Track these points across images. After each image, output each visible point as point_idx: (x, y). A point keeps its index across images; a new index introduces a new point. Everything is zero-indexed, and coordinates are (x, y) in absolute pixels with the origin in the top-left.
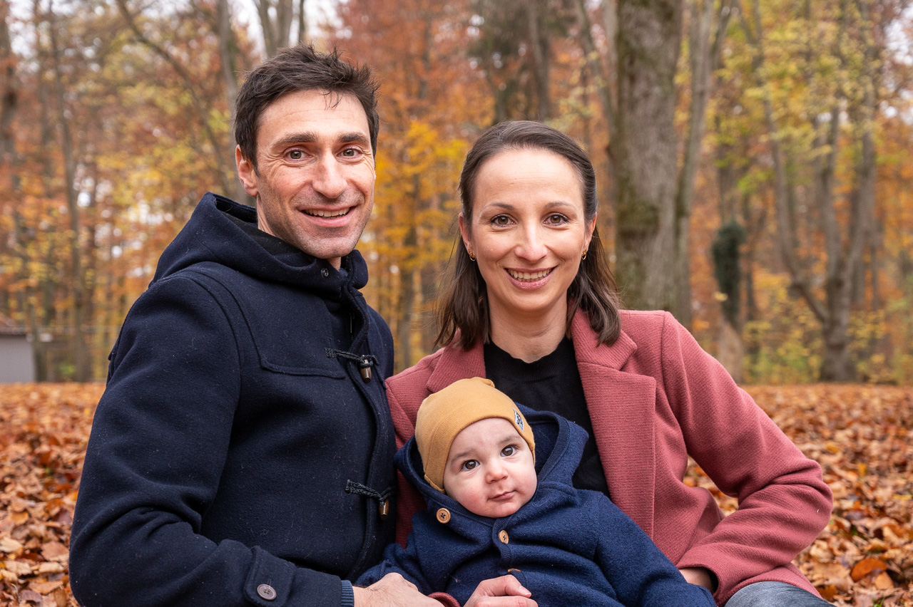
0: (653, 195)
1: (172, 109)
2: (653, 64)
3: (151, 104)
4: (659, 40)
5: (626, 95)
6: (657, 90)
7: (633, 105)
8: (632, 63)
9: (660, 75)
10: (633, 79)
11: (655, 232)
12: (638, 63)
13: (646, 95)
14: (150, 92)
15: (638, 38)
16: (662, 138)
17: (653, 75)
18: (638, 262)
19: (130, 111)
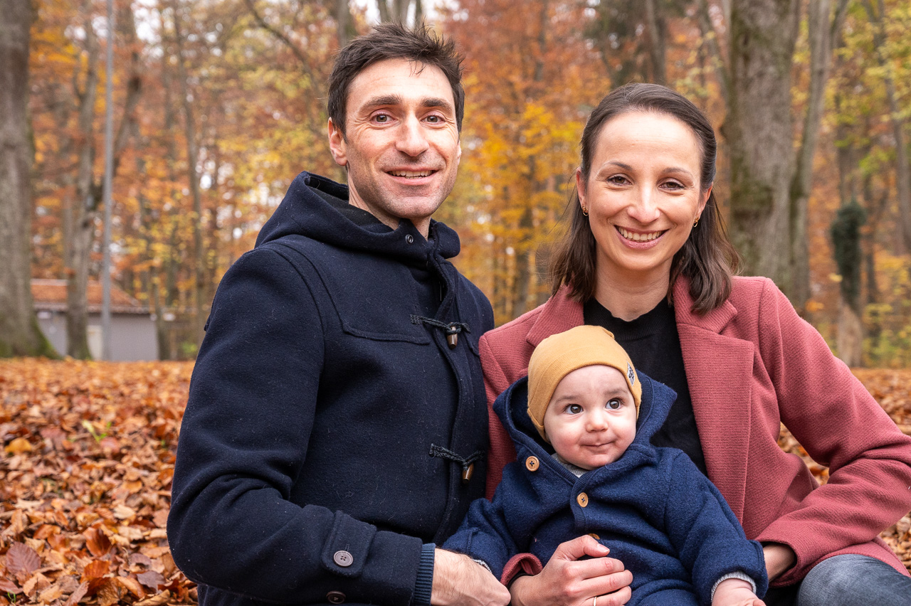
0: (768, 175)
1: (291, 93)
2: (768, 43)
3: (271, 87)
4: (774, 19)
5: (740, 75)
6: (771, 69)
7: (747, 85)
8: (746, 42)
9: (775, 55)
10: (747, 59)
11: (769, 212)
12: (752, 42)
13: (761, 75)
14: (270, 76)
15: (752, 17)
16: (777, 118)
17: (767, 55)
18: (751, 243)
19: (250, 95)
